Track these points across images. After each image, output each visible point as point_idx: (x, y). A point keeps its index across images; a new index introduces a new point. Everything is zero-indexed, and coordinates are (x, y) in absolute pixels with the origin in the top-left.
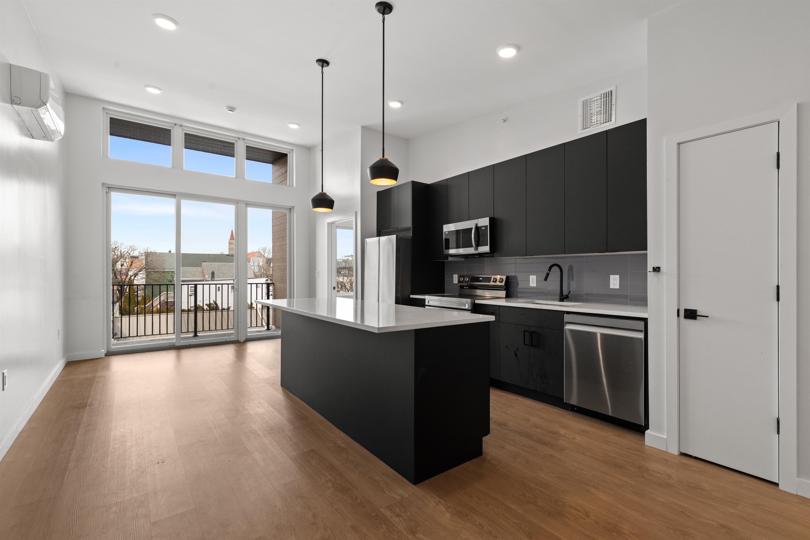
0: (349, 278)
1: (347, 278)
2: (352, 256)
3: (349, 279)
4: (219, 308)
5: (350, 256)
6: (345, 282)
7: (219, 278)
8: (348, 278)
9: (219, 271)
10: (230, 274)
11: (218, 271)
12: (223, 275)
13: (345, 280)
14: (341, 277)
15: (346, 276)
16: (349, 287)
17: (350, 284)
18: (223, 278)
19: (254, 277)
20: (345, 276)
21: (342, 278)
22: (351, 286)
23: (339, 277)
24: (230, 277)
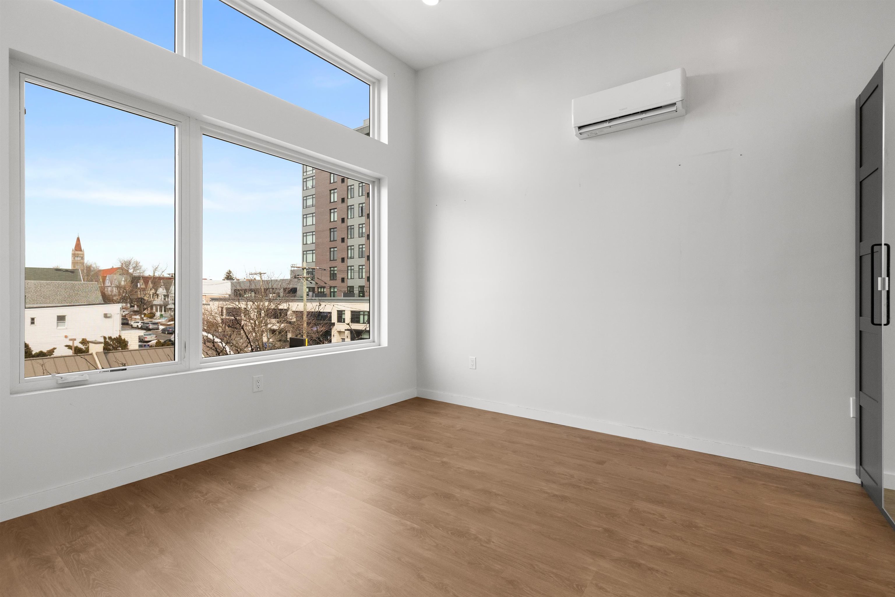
0: (256, 303)
1: (252, 303)
2: (260, 274)
3: (256, 305)
4: (32, 351)
5: (258, 274)
6: (250, 309)
7: (37, 304)
8: (254, 303)
9: (36, 293)
10: (58, 298)
11: (34, 293)
12: (44, 300)
13: (249, 307)
14: (243, 302)
15: (251, 301)
16: (255, 316)
17: (258, 312)
18: (45, 303)
19: (103, 302)
20: (249, 301)
21: (245, 303)
22: (259, 315)
23: (239, 302)
24: (59, 303)
